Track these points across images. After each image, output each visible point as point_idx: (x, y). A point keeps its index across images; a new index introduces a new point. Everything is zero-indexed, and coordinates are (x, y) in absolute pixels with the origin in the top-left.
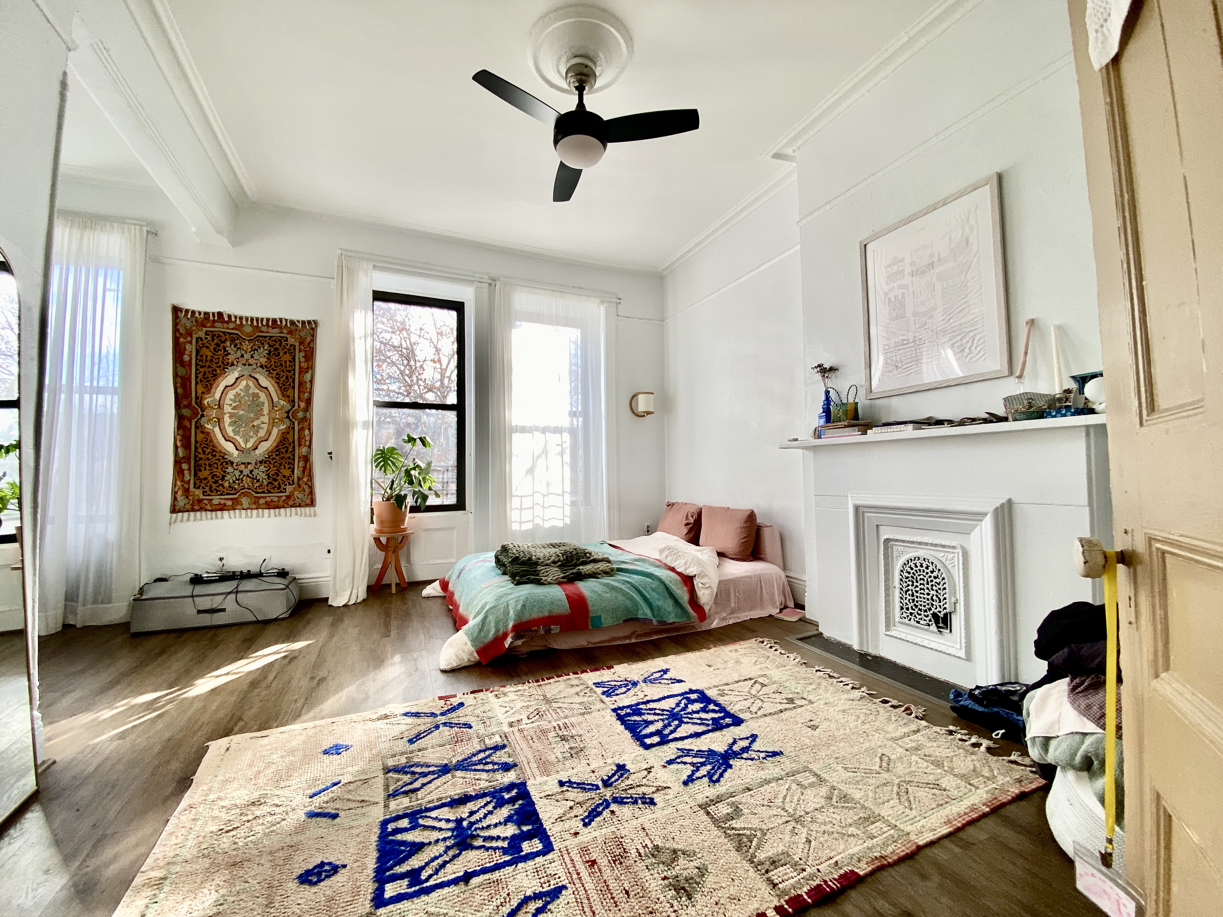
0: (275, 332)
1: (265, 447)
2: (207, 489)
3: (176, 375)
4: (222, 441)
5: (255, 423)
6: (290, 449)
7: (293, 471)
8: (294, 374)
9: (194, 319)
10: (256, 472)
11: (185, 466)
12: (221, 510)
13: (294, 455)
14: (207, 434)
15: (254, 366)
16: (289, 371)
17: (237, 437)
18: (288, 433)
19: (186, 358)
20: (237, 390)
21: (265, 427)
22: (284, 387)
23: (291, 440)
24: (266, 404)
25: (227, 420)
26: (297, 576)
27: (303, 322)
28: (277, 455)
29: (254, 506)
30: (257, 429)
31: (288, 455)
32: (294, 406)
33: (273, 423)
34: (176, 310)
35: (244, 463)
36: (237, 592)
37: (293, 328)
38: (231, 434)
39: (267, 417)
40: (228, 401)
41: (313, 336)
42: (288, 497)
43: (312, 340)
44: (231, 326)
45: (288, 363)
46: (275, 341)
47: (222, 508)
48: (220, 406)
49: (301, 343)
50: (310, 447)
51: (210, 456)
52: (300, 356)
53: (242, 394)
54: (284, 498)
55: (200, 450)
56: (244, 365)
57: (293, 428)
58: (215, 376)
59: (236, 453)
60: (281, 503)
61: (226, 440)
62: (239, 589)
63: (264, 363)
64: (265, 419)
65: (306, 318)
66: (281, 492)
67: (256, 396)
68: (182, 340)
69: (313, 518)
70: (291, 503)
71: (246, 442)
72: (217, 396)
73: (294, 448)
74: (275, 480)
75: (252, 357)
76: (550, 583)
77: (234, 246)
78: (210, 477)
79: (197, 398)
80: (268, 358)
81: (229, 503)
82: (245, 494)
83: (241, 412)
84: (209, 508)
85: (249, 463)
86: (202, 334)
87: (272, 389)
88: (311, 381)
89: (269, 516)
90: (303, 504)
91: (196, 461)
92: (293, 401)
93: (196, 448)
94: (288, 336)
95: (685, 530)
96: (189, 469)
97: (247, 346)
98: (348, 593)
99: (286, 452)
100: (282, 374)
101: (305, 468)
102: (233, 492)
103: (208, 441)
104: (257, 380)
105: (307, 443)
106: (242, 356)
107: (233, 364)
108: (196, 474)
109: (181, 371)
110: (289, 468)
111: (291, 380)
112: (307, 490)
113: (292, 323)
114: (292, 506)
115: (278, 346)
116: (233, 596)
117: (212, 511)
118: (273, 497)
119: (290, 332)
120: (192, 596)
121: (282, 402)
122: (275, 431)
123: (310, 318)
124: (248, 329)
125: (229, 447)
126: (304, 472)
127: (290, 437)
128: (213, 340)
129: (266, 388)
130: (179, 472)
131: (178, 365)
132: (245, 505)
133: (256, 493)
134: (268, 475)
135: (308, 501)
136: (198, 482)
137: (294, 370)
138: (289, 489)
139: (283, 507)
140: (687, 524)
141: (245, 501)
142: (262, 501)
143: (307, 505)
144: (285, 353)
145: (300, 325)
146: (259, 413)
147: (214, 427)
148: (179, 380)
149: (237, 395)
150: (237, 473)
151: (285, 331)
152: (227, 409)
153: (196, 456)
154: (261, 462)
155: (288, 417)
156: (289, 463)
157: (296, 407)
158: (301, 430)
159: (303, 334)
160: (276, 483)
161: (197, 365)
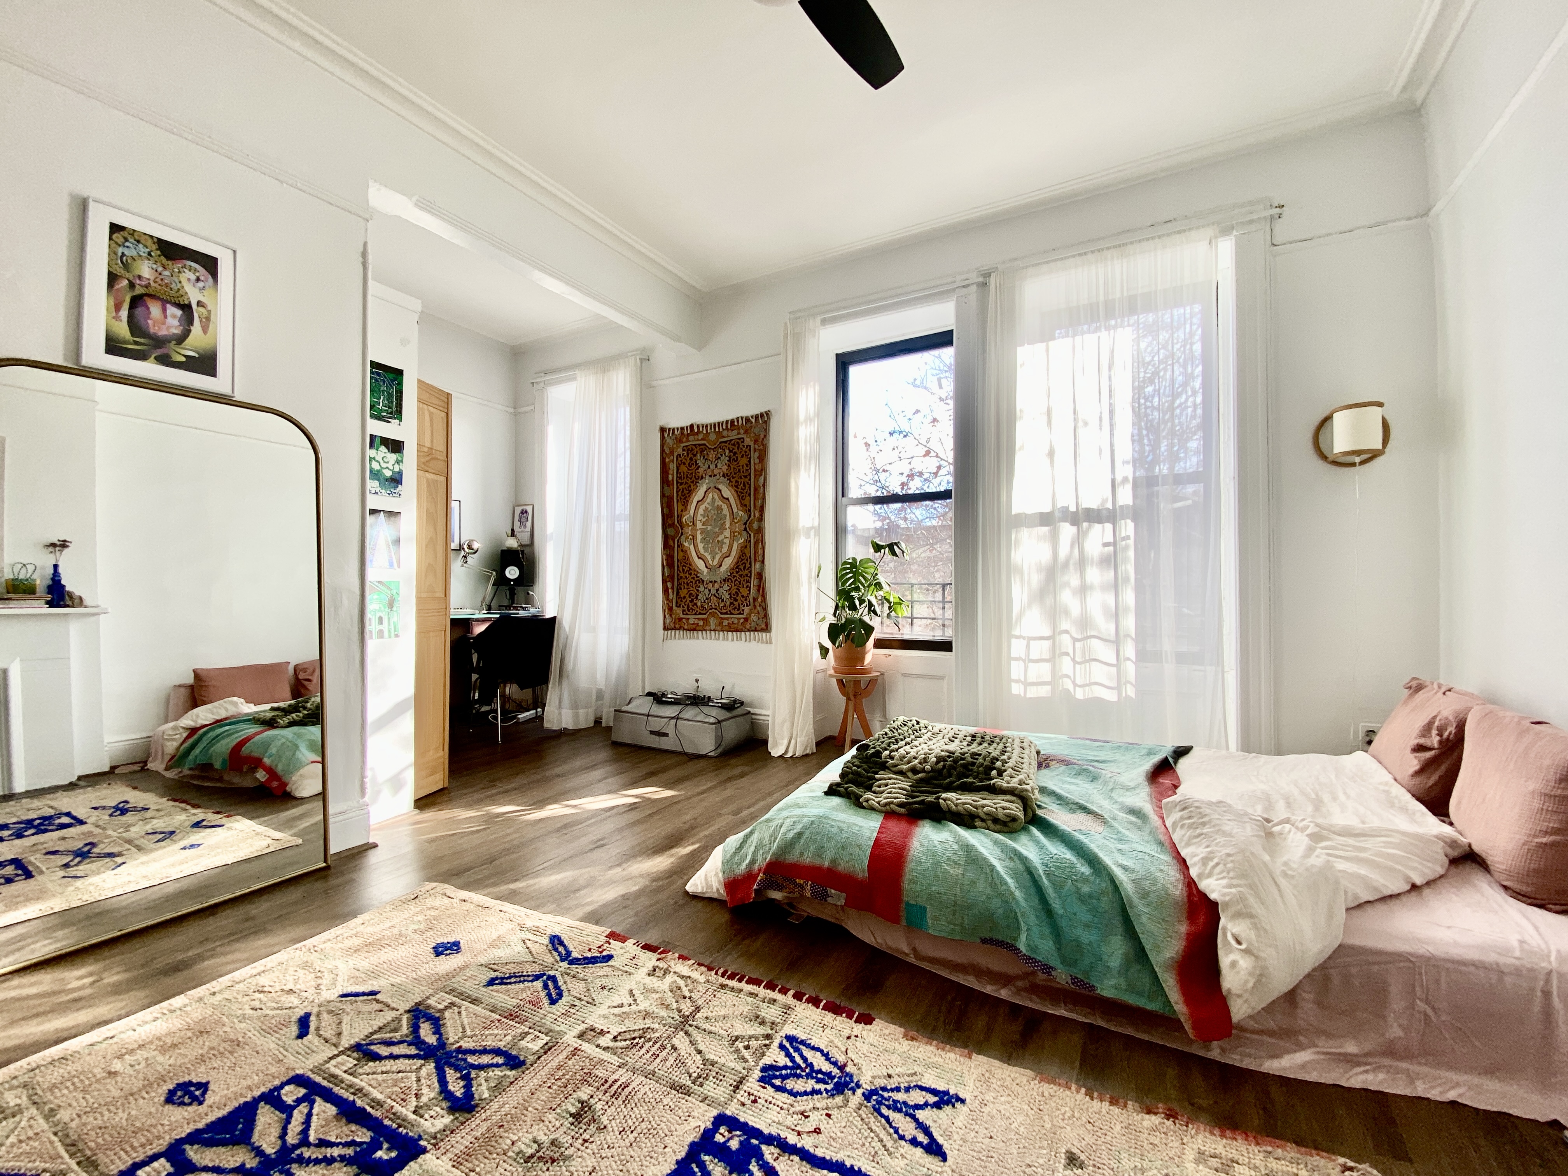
0: (733, 435)
1: (728, 563)
2: (686, 608)
3: (663, 495)
4: (696, 559)
5: (720, 538)
6: (748, 565)
7: (750, 591)
8: (750, 480)
9: (674, 437)
10: (721, 590)
11: (669, 585)
12: (694, 630)
13: (750, 572)
14: (685, 552)
15: (718, 477)
16: (746, 477)
17: (706, 554)
18: (746, 547)
19: (670, 477)
20: (706, 504)
21: (727, 541)
22: (742, 496)
23: (748, 555)
24: (728, 517)
25: (699, 537)
26: (752, 711)
27: (757, 417)
28: (737, 572)
29: (719, 628)
30: (721, 543)
31: (746, 572)
32: (750, 516)
33: (733, 537)
34: (663, 430)
35: (711, 582)
36: (678, 719)
37: (748, 426)
38: (702, 551)
39: (728, 530)
40: (699, 517)
41: (765, 430)
42: (746, 620)
43: (765, 436)
44: (700, 436)
45: (745, 467)
46: (734, 445)
47: (694, 628)
48: (694, 524)
49: (756, 441)
50: (763, 562)
51: (687, 575)
52: (754, 456)
53: (710, 508)
54: (742, 620)
55: (681, 569)
56: (710, 476)
57: (750, 541)
58: (690, 492)
59: (705, 570)
60: (740, 627)
61: (699, 558)
62: (680, 716)
63: (725, 471)
64: (727, 533)
65: (757, 411)
66: (740, 614)
67: (719, 508)
68: (667, 460)
69: (769, 645)
70: (748, 626)
71: (713, 558)
72: (692, 513)
73: (750, 564)
74: (736, 600)
75: (716, 466)
76: (872, 809)
77: (699, 349)
78: (687, 596)
79: (678, 516)
80: (729, 466)
81: (701, 623)
82: (713, 615)
83: (709, 528)
84: (686, 627)
85: (715, 582)
86: (680, 451)
87: (732, 500)
88: (764, 486)
89: (733, 640)
90: (758, 628)
91: (678, 580)
92: (750, 510)
93: (678, 567)
94: (744, 436)
95: (1413, 763)
96: (673, 588)
97: (712, 455)
98: (786, 742)
99: (744, 568)
100: (740, 480)
101: (759, 586)
102: (704, 612)
103: (686, 561)
104: (720, 491)
105: (760, 558)
106: (709, 467)
107: (702, 478)
108: (678, 593)
109: (667, 492)
110: (747, 587)
111: (747, 486)
112: (762, 614)
113: (748, 420)
114: (749, 631)
115: (736, 450)
116: (674, 721)
117: (687, 630)
118: (735, 618)
119: (746, 432)
120: (648, 715)
121: (741, 513)
122: (735, 547)
123: (763, 410)
124: (713, 437)
125: (700, 564)
126: (759, 590)
127: (747, 551)
128: (688, 454)
129: (728, 499)
130: (666, 591)
131: (665, 486)
132: (713, 627)
133: (722, 613)
134: (730, 594)
135: (763, 626)
136: (679, 601)
137: (750, 474)
138: (747, 610)
139: (741, 631)
140: (1419, 748)
141: (713, 622)
142: (725, 623)
143: (762, 630)
144: (742, 456)
145: (753, 420)
146: (722, 528)
147: (690, 544)
148: (666, 500)
149: (707, 509)
150: (707, 591)
151: (742, 431)
152: (699, 525)
153: (678, 575)
154: (724, 580)
155: (745, 529)
156: (747, 582)
157: (752, 517)
158: (756, 543)
159: (756, 430)
160: (736, 603)
161: (677, 482)
